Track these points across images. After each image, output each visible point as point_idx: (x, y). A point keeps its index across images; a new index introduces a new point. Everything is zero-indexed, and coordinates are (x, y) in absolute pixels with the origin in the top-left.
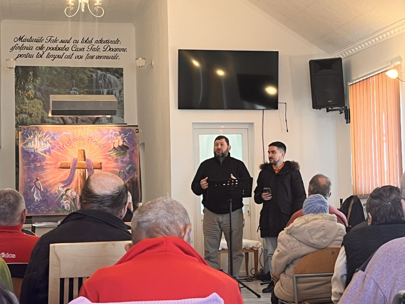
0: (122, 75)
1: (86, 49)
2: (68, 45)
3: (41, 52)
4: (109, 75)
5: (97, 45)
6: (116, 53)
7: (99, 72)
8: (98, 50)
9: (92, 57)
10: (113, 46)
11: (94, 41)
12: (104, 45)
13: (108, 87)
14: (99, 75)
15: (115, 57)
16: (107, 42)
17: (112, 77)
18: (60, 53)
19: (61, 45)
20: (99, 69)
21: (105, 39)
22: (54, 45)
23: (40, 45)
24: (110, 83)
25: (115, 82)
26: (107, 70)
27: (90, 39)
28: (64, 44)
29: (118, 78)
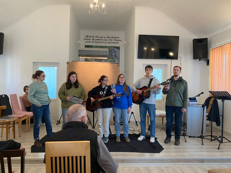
0: (119, 49)
1: (108, 40)
2: (102, 39)
3: (93, 41)
4: (115, 49)
5: (112, 39)
6: (118, 41)
7: (112, 48)
8: (112, 40)
9: (110, 43)
10: (117, 39)
11: (111, 37)
12: (114, 39)
13: (115, 53)
14: (112, 49)
15: (117, 43)
16: (115, 37)
17: (116, 49)
18: (100, 41)
19: (100, 39)
20: (112, 47)
21: (114, 37)
22: (98, 38)
23: (93, 38)
24: (115, 51)
25: (117, 51)
26: (115, 47)
27: (109, 37)
28: (101, 38)
29: (118, 50)
